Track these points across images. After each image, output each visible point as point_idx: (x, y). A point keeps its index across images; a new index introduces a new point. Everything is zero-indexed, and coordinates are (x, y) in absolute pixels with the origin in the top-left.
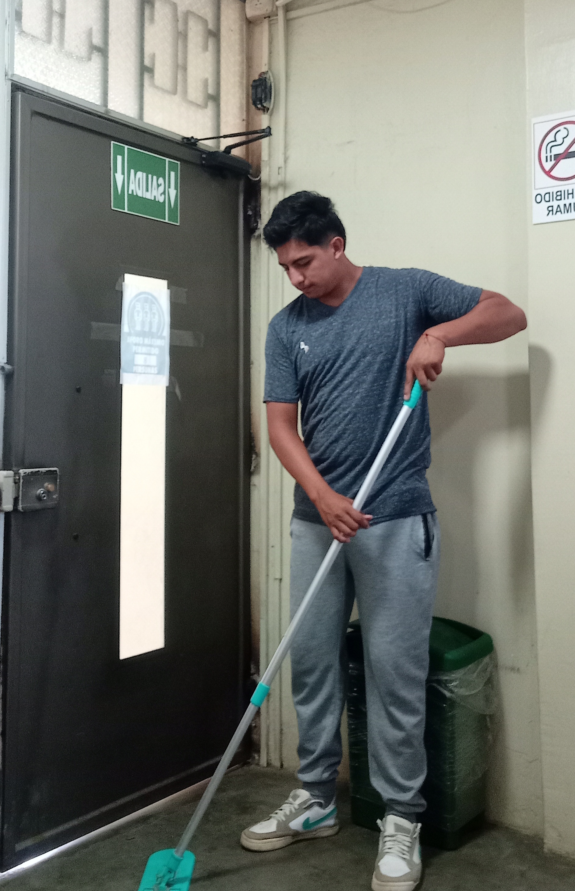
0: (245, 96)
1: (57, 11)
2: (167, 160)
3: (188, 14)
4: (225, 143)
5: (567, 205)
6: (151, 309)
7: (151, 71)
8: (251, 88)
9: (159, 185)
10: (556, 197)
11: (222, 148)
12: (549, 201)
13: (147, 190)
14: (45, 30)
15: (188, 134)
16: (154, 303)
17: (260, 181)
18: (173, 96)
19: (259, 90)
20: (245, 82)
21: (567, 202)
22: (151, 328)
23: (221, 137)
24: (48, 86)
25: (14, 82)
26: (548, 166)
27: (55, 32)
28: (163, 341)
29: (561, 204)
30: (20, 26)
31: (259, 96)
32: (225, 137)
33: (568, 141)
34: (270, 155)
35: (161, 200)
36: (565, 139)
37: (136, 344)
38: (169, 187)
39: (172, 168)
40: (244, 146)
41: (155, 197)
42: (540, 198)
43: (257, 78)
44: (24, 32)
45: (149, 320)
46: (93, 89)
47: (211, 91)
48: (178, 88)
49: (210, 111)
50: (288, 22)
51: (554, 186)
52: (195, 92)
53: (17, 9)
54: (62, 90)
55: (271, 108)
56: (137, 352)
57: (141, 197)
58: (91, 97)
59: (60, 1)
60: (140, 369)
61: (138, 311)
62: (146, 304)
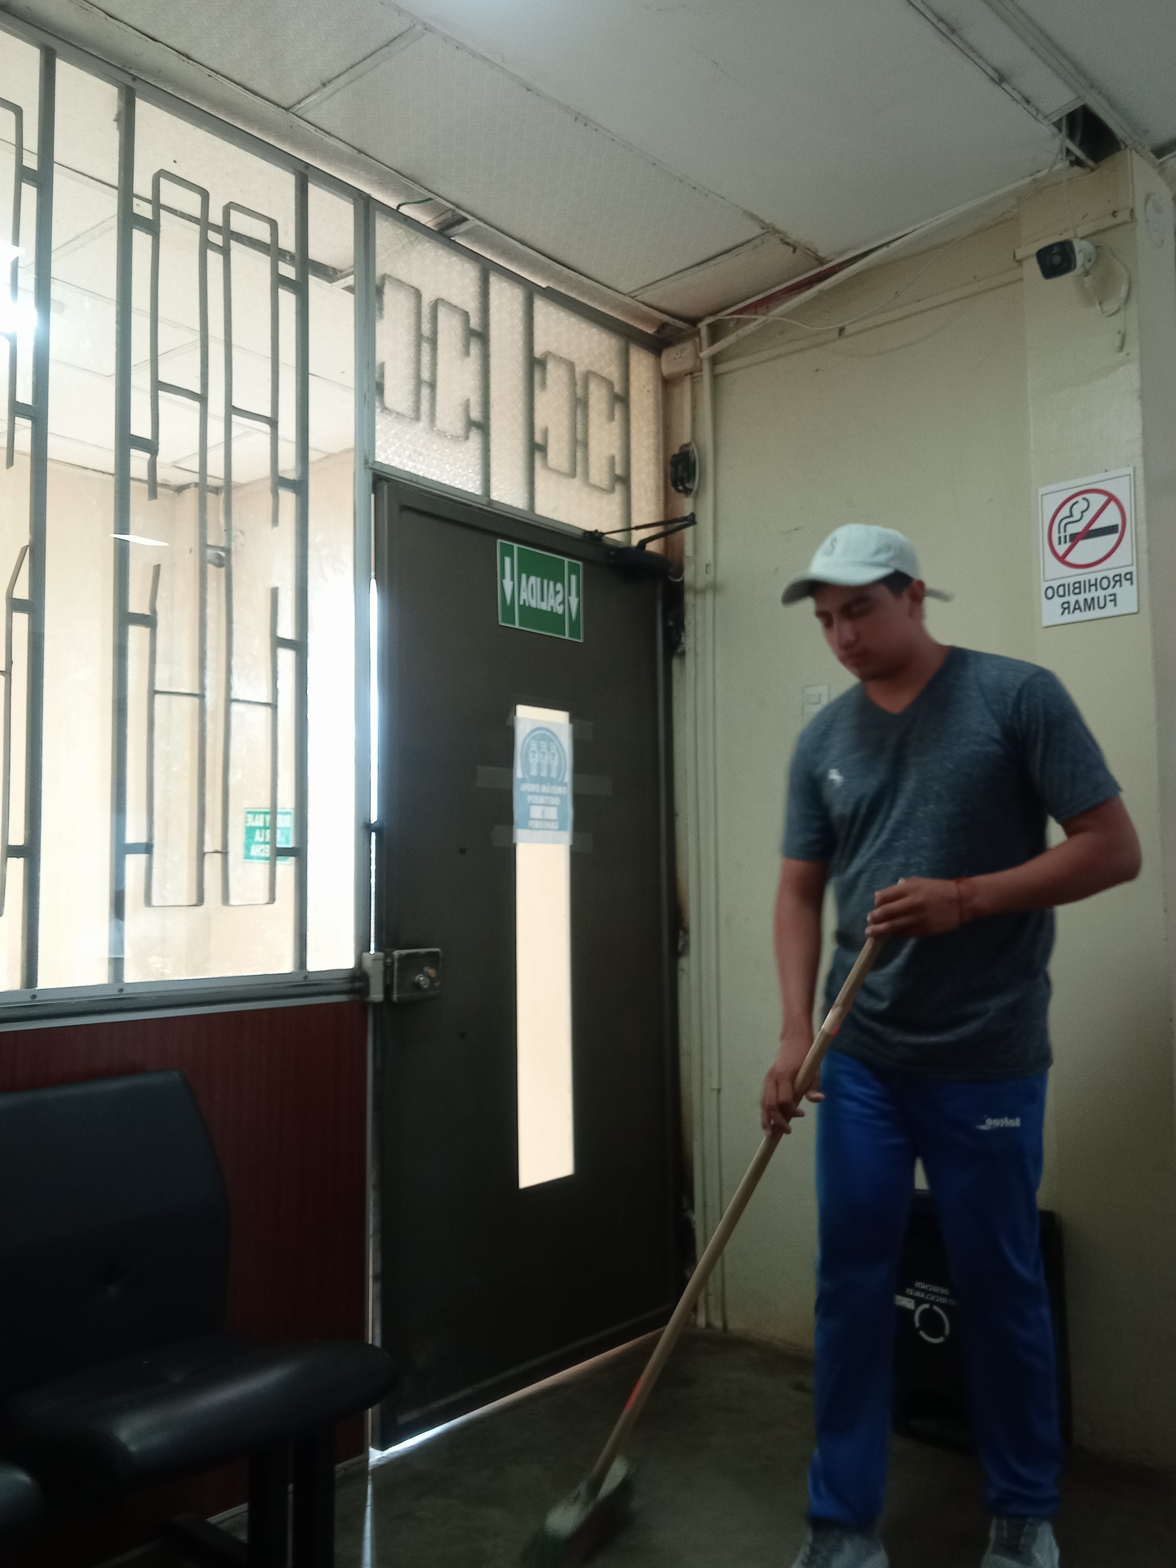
0: (662, 474)
1: (427, 380)
2: (566, 560)
3: (588, 375)
4: (637, 537)
5: (1089, 601)
6: (549, 749)
7: (543, 449)
8: (669, 465)
9: (557, 593)
10: (1073, 590)
11: (635, 542)
12: (1064, 596)
13: (542, 600)
14: (412, 405)
15: (591, 528)
16: (553, 741)
17: (683, 581)
18: (571, 480)
19: (680, 467)
20: (661, 457)
21: (1089, 596)
22: (549, 771)
23: (633, 529)
24: (416, 473)
25: (376, 472)
26: (1061, 549)
27: (425, 407)
28: (565, 788)
29: (1081, 598)
30: (382, 401)
31: (680, 474)
32: (638, 528)
33: (1088, 516)
34: (695, 550)
35: (560, 610)
36: (1085, 514)
37: (532, 793)
38: (569, 594)
39: (573, 569)
40: (662, 539)
41: (552, 607)
42: (1053, 592)
43: (676, 451)
44: (386, 408)
45: (546, 763)
46: (472, 475)
47: (619, 471)
48: (578, 469)
49: (617, 497)
50: (715, 378)
51: (1070, 576)
52: (599, 474)
53: (378, 380)
54: (434, 478)
55: (695, 489)
56: (533, 802)
57: (533, 608)
58: (470, 486)
59: (430, 367)
60: (537, 824)
61: (534, 752)
62: (543, 742)
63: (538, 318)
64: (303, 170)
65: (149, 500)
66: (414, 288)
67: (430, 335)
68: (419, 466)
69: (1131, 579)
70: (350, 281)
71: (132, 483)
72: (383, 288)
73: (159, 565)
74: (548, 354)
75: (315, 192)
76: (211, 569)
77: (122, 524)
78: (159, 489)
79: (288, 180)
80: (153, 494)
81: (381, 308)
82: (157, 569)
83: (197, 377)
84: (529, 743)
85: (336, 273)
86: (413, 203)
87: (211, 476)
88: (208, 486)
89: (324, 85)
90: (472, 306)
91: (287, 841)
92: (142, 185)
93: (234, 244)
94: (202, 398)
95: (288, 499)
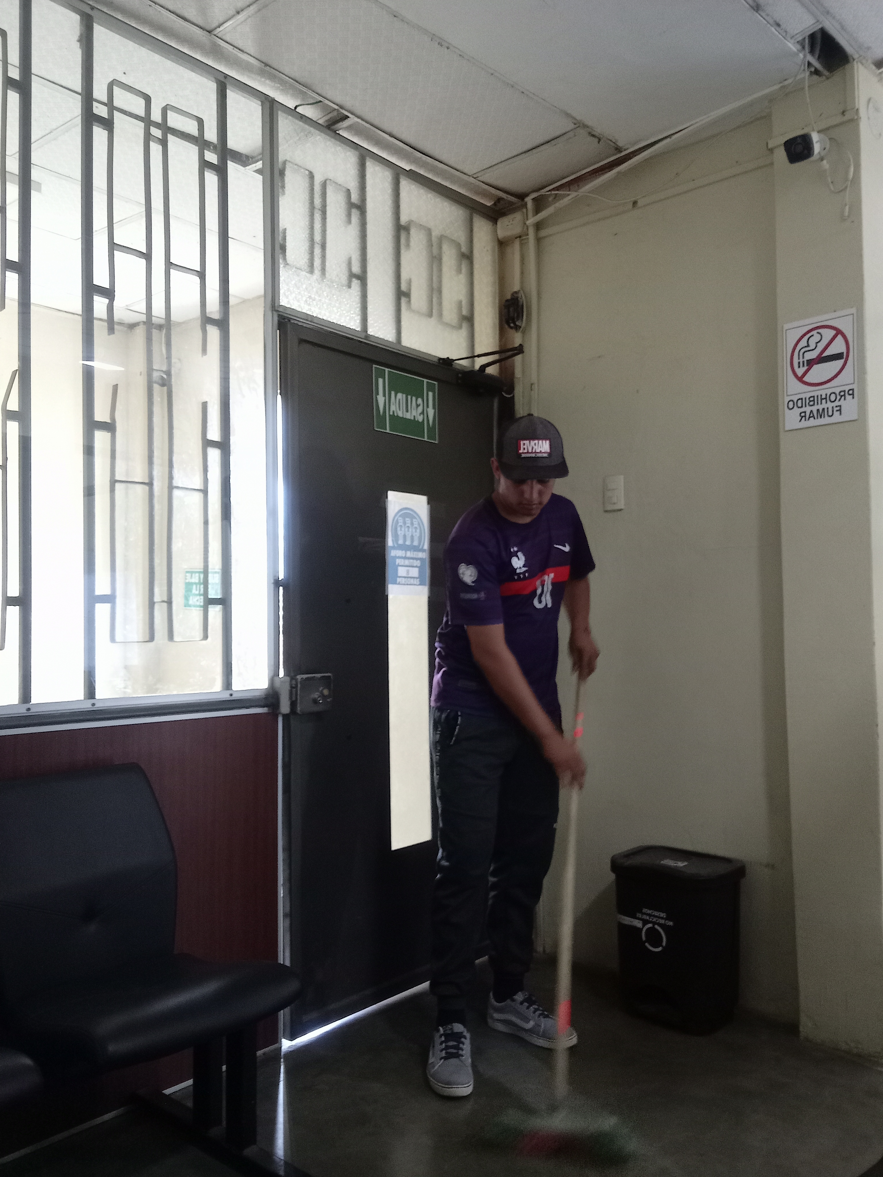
0: (498, 315)
1: (318, 242)
2: (425, 380)
3: (441, 238)
4: (479, 362)
5: (821, 411)
6: (412, 524)
7: (407, 295)
8: (503, 307)
9: (418, 406)
10: (809, 403)
11: (477, 367)
12: (802, 407)
13: (407, 411)
14: (307, 261)
15: (444, 356)
16: (416, 518)
17: (514, 396)
18: (429, 319)
19: (511, 309)
20: (497, 301)
21: (820, 407)
23: (476, 356)
25: (280, 313)
26: (800, 372)
27: (317, 262)
28: (424, 553)
29: (814, 409)
30: (285, 259)
31: (512, 314)
32: (479, 356)
33: (821, 346)
34: (523, 372)
35: (420, 419)
36: (818, 344)
37: (399, 557)
38: (428, 407)
39: (430, 388)
40: (498, 364)
41: (414, 416)
42: (794, 404)
43: (509, 297)
44: (288, 264)
45: (410, 535)
46: (354, 315)
47: (465, 312)
48: (434, 311)
49: (464, 333)
50: (539, 240)
51: (807, 392)
52: (450, 314)
53: (282, 242)
54: (325, 318)
55: (523, 325)
56: (400, 564)
57: (401, 418)
58: (352, 324)
59: (321, 232)
60: (403, 581)
61: (401, 526)
62: (407, 519)
63: (403, 194)
64: (223, 80)
65: (109, 335)
66: (309, 171)
67: (321, 207)
68: (313, 309)
69: (853, 394)
70: (259, 165)
71: (95, 322)
72: (285, 171)
73: (117, 384)
74: (410, 222)
75: (232, 95)
76: (156, 387)
77: (88, 353)
78: (116, 327)
79: (212, 87)
80: (111, 330)
81: (283, 187)
82: (115, 388)
83: (143, 240)
84: (397, 519)
85: (249, 160)
86: (307, 104)
87: (155, 317)
88: (153, 324)
89: (238, 13)
90: (353, 185)
91: (217, 594)
92: (100, 92)
93: (170, 137)
94: (147, 256)
95: (214, 333)
